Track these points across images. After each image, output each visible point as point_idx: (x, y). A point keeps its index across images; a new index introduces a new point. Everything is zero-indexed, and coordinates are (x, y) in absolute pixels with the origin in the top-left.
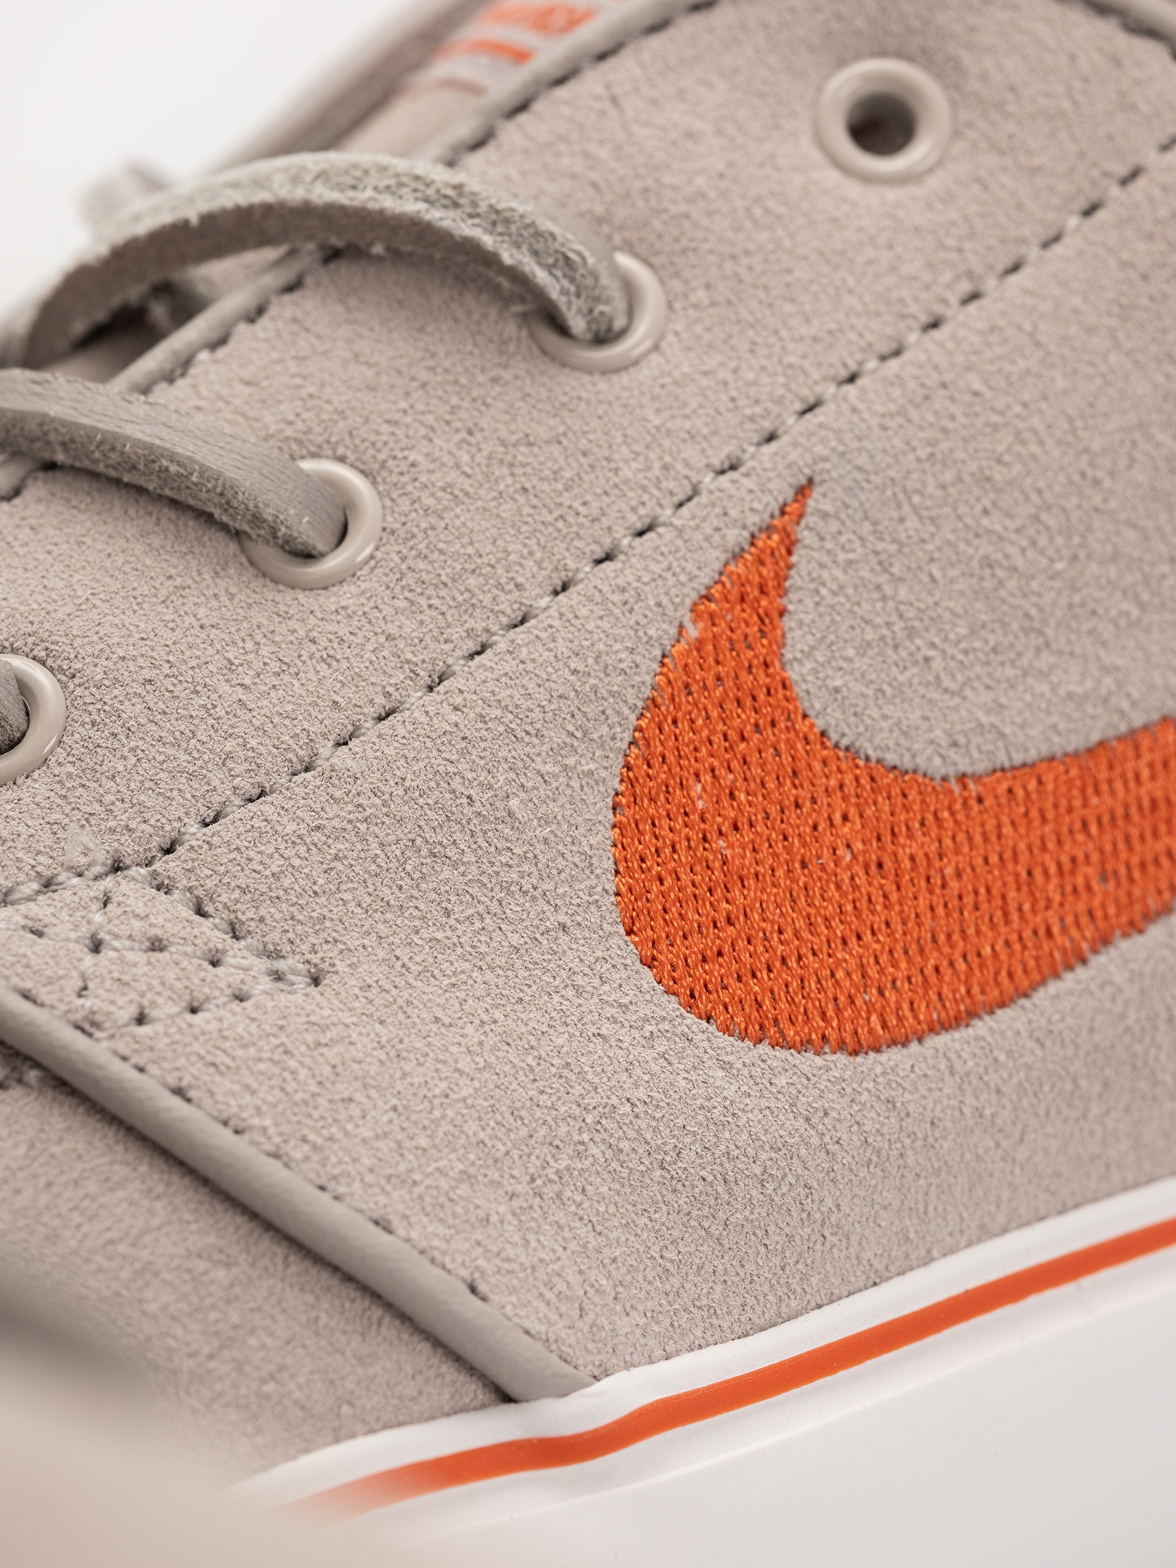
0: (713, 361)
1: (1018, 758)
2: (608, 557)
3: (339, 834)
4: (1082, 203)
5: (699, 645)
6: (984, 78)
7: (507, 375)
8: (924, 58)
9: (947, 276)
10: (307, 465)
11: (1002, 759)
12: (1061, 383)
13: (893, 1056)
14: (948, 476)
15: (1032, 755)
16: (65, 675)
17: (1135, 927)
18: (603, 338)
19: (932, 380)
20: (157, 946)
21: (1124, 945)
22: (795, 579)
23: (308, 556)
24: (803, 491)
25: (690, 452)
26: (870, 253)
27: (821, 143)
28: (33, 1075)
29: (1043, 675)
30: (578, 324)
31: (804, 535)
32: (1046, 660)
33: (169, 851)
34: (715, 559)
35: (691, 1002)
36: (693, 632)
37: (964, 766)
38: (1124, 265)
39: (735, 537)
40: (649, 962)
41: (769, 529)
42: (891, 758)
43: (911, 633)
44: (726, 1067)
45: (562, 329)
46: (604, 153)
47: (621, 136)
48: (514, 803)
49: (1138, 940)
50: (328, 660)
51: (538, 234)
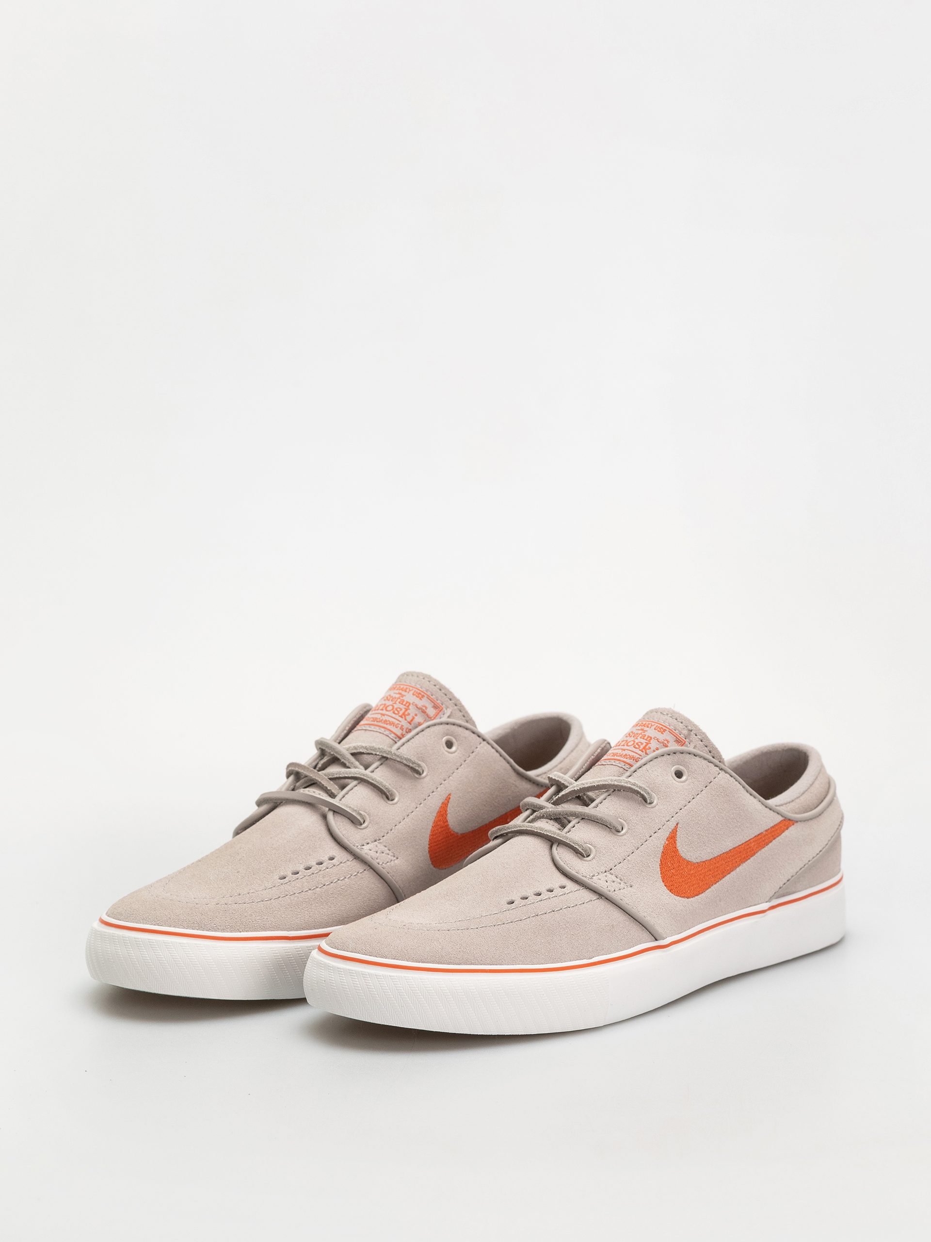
0: (665, 806)
1: (703, 860)
2: (655, 832)
3: (631, 868)
4: (705, 786)
5: (667, 844)
6: (692, 768)
7: (640, 808)
8: (684, 765)
9: (690, 796)
10: (620, 820)
11: (701, 860)
12: (706, 810)
13: (692, 899)
14: (694, 823)
15: (704, 860)
16: (595, 847)
17: (715, 883)
18: (650, 803)
19: (691, 810)
20: (614, 882)
21: (714, 885)
22: (677, 836)
23: (619, 832)
24: (677, 824)
25: (664, 819)
26: (681, 792)
27: (672, 777)
28: (603, 898)
29: (705, 849)
30: (648, 801)
31: (678, 830)
32: (706, 847)
33: (611, 870)
34: (668, 833)
35: (670, 891)
36: (666, 843)
37: (697, 861)
38: (711, 794)
39: (670, 830)
40: (665, 886)
41: (674, 829)
42: (689, 860)
43: (691, 843)
44: (675, 899)
45: (646, 801)
46: (647, 778)
47: (649, 776)
48: (649, 865)
49: (716, 885)
50: (625, 845)
51: (645, 789)
